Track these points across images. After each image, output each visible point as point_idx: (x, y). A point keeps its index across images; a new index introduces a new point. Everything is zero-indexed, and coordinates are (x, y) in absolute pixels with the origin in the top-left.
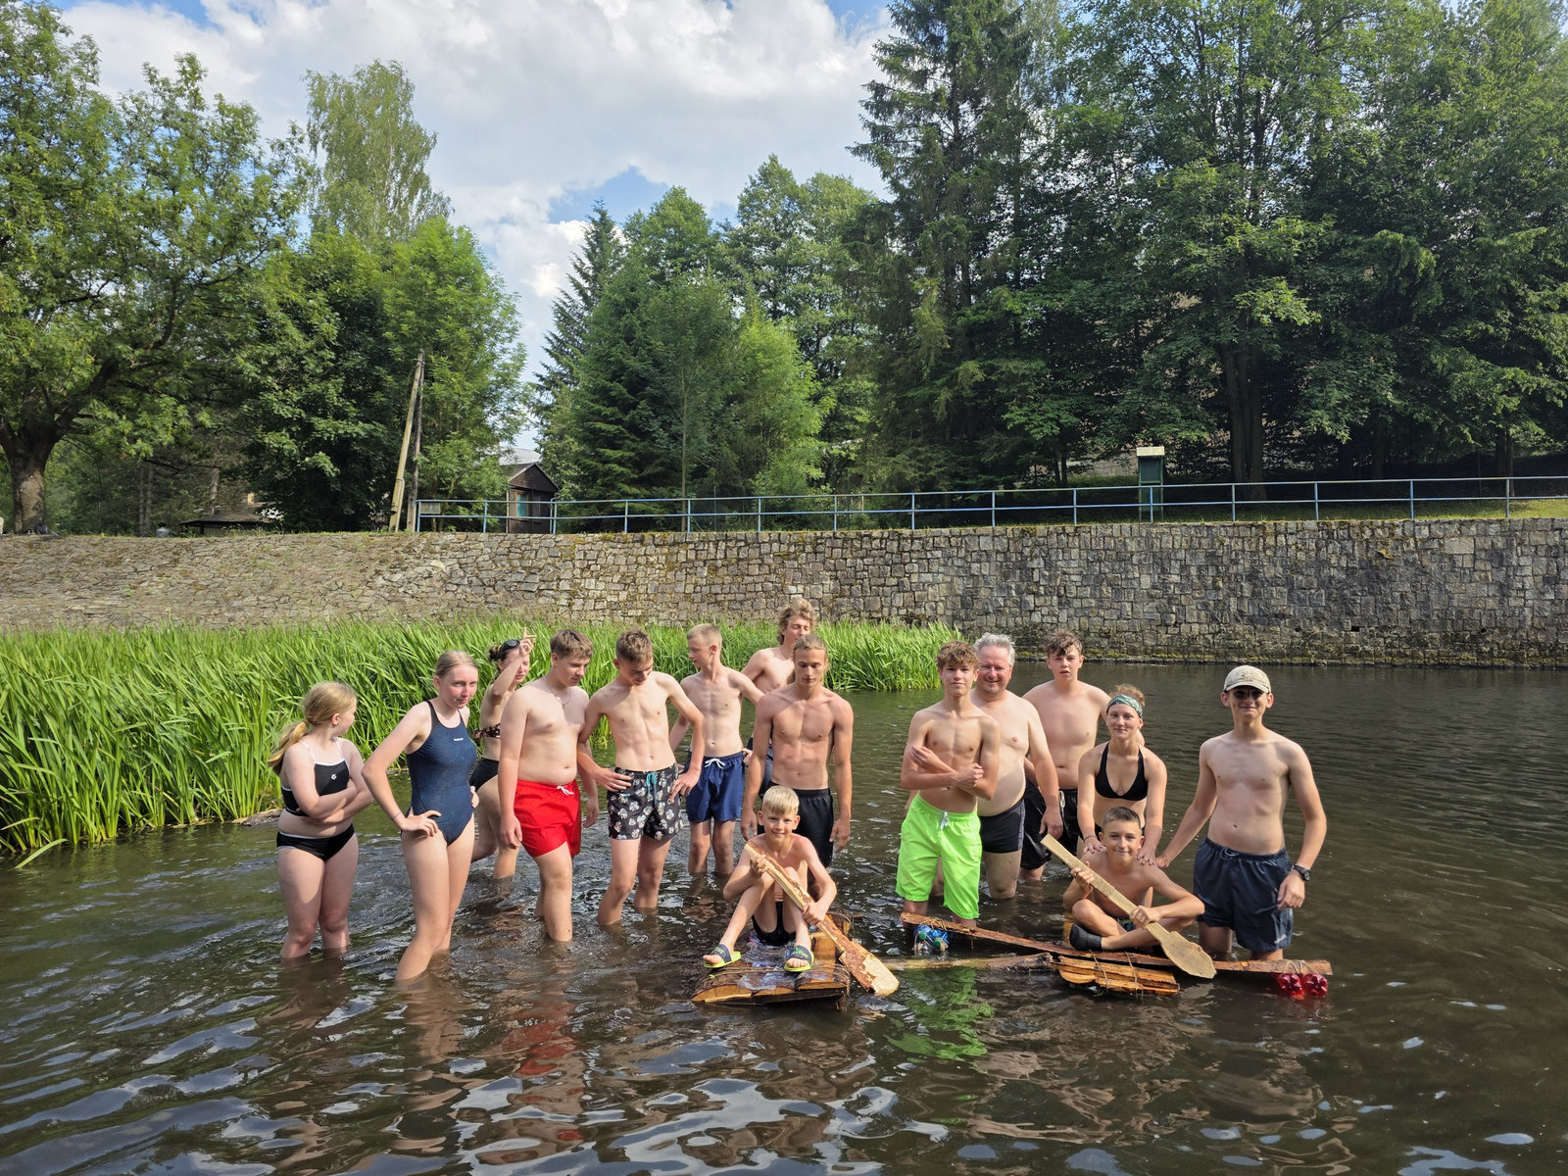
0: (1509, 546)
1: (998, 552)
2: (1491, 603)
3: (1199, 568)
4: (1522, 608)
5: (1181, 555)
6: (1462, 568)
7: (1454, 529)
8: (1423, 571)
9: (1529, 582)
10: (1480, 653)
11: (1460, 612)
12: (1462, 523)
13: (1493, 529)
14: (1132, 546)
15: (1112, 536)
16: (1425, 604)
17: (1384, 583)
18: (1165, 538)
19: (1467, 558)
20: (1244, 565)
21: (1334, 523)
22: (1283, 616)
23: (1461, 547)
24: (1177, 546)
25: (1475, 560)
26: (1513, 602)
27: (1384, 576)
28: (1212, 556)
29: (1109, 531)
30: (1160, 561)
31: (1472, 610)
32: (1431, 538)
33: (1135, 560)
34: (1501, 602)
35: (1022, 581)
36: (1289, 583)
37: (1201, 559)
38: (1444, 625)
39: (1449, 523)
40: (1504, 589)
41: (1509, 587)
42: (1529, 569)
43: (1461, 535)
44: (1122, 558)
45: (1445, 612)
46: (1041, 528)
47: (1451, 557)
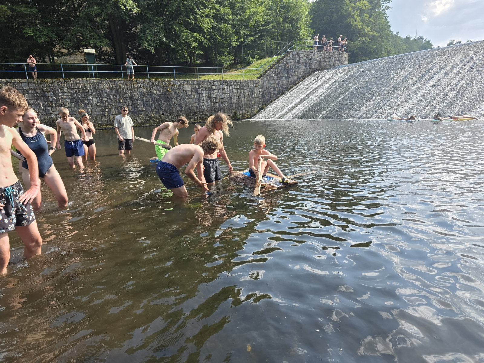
0: (199, 88)
1: (31, 90)
2: (196, 104)
3: (113, 95)
4: (203, 105)
5: (107, 90)
6: (189, 94)
7: (186, 82)
8: (179, 95)
9: (205, 98)
10: (195, 119)
11: (189, 107)
12: (188, 81)
13: (196, 82)
14: (88, 87)
15: (79, 83)
16: (180, 105)
17: (169, 99)
18: (100, 84)
19: (190, 91)
20: (128, 94)
21: (154, 79)
22: (142, 111)
23: (188, 88)
24: (105, 87)
25: (192, 91)
26: (201, 104)
27: (169, 97)
28: (117, 91)
29: (78, 81)
30: (100, 93)
31: (192, 107)
32: (181, 85)
33: (90, 92)
34: (199, 104)
35: (44, 101)
36: (143, 100)
37: (114, 92)
38: (186, 111)
39: (185, 80)
40: (199, 100)
41: (200, 99)
42: (204, 94)
43: (188, 84)
44: (85, 92)
45: (186, 107)
46: (49, 80)
47: (186, 91)
